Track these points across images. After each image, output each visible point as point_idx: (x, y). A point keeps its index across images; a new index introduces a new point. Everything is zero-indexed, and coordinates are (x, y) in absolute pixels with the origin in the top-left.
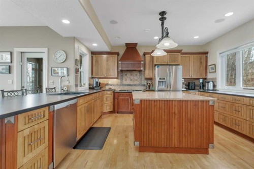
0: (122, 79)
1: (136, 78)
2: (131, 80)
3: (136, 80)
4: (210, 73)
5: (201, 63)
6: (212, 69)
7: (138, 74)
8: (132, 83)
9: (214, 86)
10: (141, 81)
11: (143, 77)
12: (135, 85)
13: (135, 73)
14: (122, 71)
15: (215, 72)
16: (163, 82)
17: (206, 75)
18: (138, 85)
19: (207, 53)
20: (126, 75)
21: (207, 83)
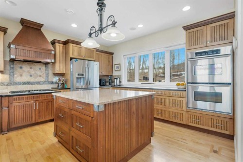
0: (12, 74)
1: (39, 73)
2: (31, 76)
3: (40, 76)
4: (115, 71)
5: (109, 61)
6: (118, 67)
7: (43, 67)
8: (32, 80)
9: (120, 82)
10: (48, 77)
11: (50, 72)
12: (39, 83)
13: (37, 66)
14: (12, 61)
15: (120, 70)
16: (81, 78)
17: (112, 73)
18: (44, 83)
19: (112, 54)
20: (21, 68)
21: (115, 80)
